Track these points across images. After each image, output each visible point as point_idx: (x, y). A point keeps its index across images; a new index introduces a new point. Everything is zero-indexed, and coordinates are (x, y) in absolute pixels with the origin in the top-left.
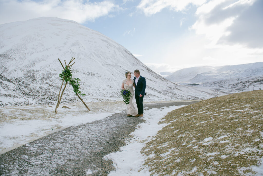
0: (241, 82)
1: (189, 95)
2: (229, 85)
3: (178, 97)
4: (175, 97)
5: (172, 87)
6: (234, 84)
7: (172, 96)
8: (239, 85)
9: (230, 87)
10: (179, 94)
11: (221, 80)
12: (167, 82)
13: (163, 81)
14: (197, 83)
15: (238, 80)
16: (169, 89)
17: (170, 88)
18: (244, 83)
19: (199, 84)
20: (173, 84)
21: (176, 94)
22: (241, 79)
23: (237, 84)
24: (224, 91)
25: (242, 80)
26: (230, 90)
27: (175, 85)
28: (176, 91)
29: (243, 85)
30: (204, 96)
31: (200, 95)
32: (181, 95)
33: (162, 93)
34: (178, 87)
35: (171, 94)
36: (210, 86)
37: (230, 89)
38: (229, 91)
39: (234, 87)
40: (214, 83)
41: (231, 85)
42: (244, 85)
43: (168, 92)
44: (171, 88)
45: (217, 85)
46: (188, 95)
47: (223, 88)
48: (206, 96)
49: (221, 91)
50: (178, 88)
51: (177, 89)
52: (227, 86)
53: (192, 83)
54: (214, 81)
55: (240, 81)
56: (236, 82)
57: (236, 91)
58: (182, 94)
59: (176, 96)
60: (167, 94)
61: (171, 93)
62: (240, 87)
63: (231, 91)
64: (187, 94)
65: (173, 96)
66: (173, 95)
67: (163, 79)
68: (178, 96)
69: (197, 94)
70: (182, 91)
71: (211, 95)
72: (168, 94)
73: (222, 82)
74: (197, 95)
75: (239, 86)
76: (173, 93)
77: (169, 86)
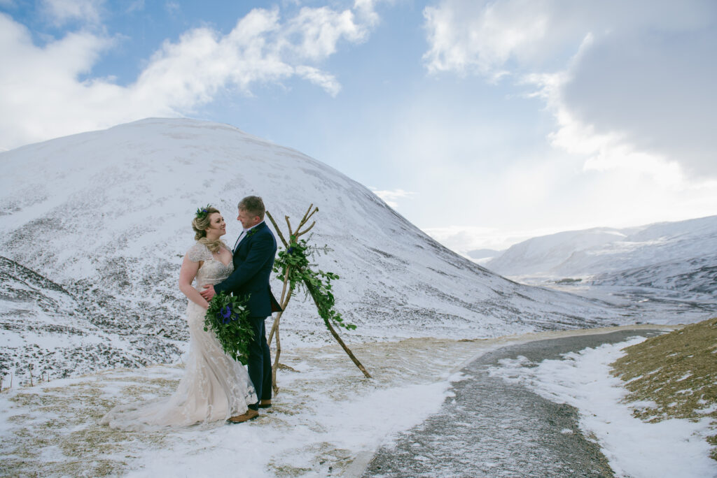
0: (704, 269)
1: (556, 313)
2: (669, 279)
3: (524, 319)
4: (517, 319)
5: (504, 291)
6: (682, 276)
7: (507, 317)
8: (697, 277)
9: (672, 284)
10: (527, 310)
11: (643, 265)
12: (491, 279)
13: (477, 274)
14: (575, 278)
15: (694, 263)
16: (497, 295)
17: (501, 294)
18: (712, 272)
19: (580, 280)
20: (507, 283)
21: (517, 312)
22: (703, 260)
23: (691, 276)
24: (656, 298)
25: (705, 264)
26: (674, 292)
27: (512, 285)
28: (516, 302)
29: (709, 278)
30: (599, 313)
31: (587, 312)
32: (532, 312)
33: (478, 309)
34: (521, 291)
35: (505, 312)
36: (612, 283)
37: (672, 288)
38: (670, 296)
39: (684, 282)
40: (625, 275)
41: (675, 279)
42: (712, 275)
43: (494, 307)
44: (503, 293)
45: (632, 279)
46: (554, 313)
47: (653, 287)
48: (606, 313)
49: (646, 297)
50: (523, 295)
51: (519, 295)
52: (662, 283)
53: (561, 278)
54: (624, 268)
55: (699, 266)
56: (689, 269)
57: (691, 294)
58: (534, 308)
59: (518, 316)
60: (494, 312)
61: (503, 307)
62: (701, 283)
63: (677, 296)
64: (549, 309)
65: (511, 317)
66: (510, 313)
67: (477, 270)
68: (525, 315)
69: (580, 308)
70: (533, 300)
71: (618, 309)
72: (496, 310)
73: (646, 270)
74: (580, 312)
75: (698, 280)
76: (510, 308)
77: (496, 289)
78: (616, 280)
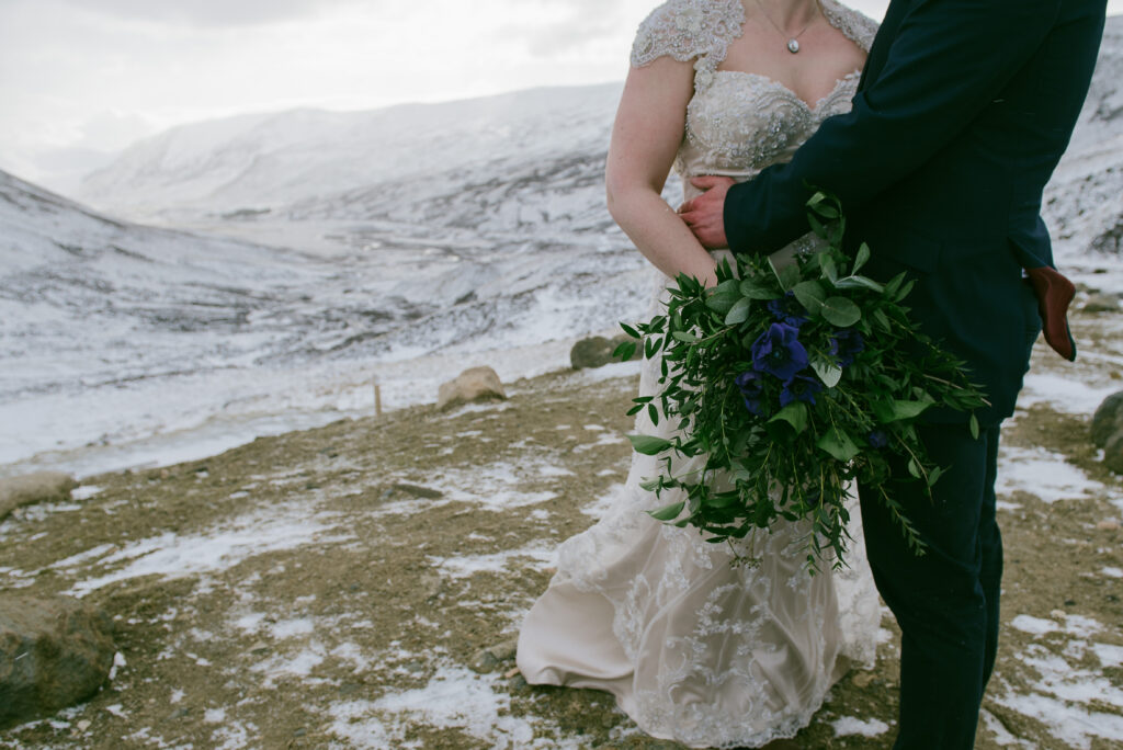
0: (468, 188)
1: (193, 284)
2: (416, 207)
3: (119, 304)
4: (102, 306)
5: (86, 245)
6: (434, 200)
7: (79, 303)
8: (457, 202)
9: (420, 215)
10: (131, 283)
11: (378, 180)
12: (58, 218)
13: (23, 208)
14: (259, 206)
15: (454, 177)
16: (65, 255)
17: (74, 251)
18: (478, 193)
19: (267, 211)
20: (96, 226)
21: (108, 289)
22: (469, 172)
23: (448, 199)
24: (393, 239)
25: (471, 178)
26: (422, 229)
27: (110, 230)
28: (110, 268)
29: (474, 202)
30: (283, 276)
31: (260, 276)
32: (140, 285)
33: (12, 291)
34: (129, 243)
35: (76, 291)
36: (324, 215)
37: (420, 222)
38: (415, 236)
39: (437, 211)
40: (346, 199)
41: (426, 206)
42: (479, 198)
43: (51, 282)
44: (80, 249)
45: (358, 207)
46: (187, 284)
47: (390, 220)
48: (295, 276)
49: (378, 240)
50: (131, 248)
51: (119, 251)
52: (405, 213)
53: (232, 208)
54: (347, 185)
55: (461, 183)
56: (447, 187)
57: (446, 231)
58: (149, 278)
59: (105, 297)
60: (51, 294)
61: (75, 282)
62: (462, 211)
63: (425, 235)
64: (182, 276)
65: (89, 302)
66: (90, 293)
67: (24, 200)
68: (124, 294)
69: (246, 270)
70: (150, 261)
71: (322, 266)
72: (55, 288)
73: (379, 190)
74: (247, 277)
75: (460, 207)
76: (90, 282)
77: (66, 242)
78: (330, 210)
